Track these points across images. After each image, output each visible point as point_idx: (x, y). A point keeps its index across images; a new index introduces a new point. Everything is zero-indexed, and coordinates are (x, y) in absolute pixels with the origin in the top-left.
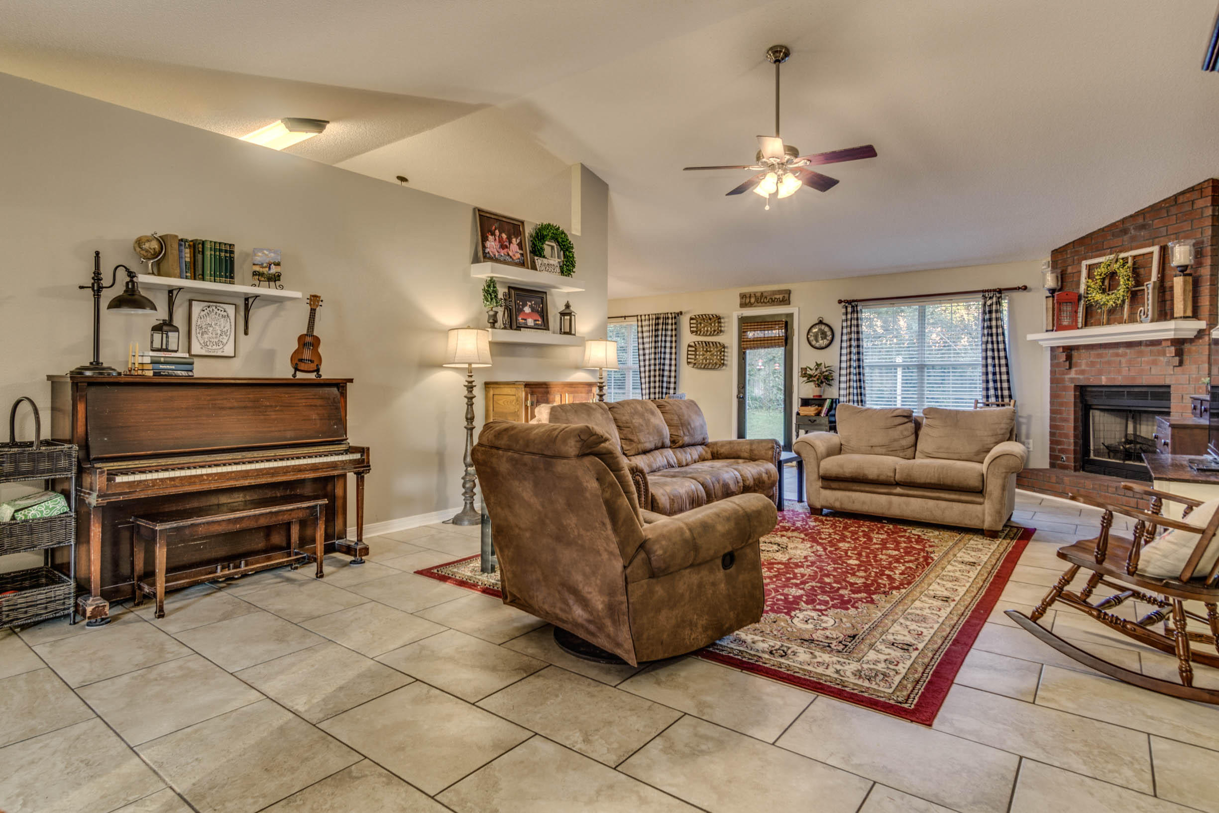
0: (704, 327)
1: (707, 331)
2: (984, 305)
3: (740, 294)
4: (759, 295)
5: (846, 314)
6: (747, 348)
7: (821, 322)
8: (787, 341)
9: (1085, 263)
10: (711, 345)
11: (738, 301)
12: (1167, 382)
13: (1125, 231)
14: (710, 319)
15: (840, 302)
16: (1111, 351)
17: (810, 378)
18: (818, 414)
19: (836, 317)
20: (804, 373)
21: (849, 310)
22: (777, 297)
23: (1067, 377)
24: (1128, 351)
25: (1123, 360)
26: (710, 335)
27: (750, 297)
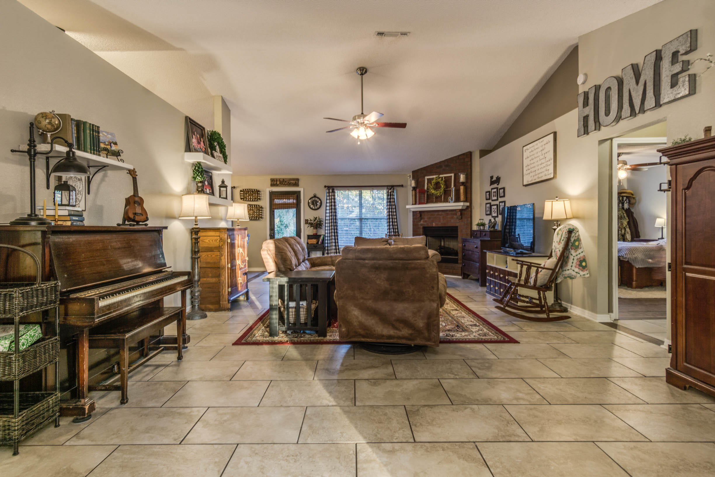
0: (248, 196)
1: (251, 198)
2: (388, 192)
3: (271, 179)
4: (282, 180)
5: (329, 193)
6: (276, 209)
7: (315, 196)
8: (297, 206)
9: (426, 178)
10: (253, 206)
11: (269, 182)
12: (457, 225)
13: (441, 167)
14: (253, 192)
15: (325, 187)
16: (436, 213)
17: (311, 225)
18: (318, 243)
19: (323, 195)
20: (306, 222)
21: (331, 191)
22: (292, 182)
23: (420, 223)
24: (443, 213)
25: (441, 217)
26: (253, 201)
27: (277, 181)
